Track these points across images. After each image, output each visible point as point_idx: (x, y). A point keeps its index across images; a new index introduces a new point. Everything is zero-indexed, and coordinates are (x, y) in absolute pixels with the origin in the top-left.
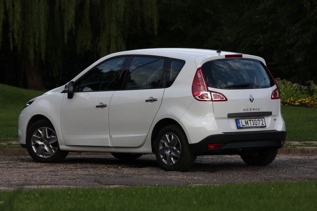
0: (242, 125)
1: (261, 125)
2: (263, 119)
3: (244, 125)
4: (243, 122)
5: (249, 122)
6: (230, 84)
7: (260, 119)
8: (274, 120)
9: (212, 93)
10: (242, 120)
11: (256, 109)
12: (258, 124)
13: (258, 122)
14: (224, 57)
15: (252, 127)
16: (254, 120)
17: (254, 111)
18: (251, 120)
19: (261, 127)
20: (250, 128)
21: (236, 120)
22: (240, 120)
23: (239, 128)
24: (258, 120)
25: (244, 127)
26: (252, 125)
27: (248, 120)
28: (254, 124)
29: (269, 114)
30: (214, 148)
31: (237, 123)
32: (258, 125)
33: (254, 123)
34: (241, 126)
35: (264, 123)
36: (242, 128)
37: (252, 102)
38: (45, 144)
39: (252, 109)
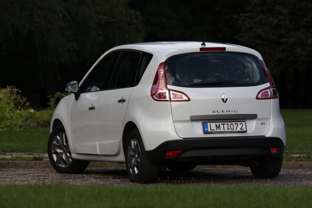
0: (211, 130)
1: (239, 129)
2: (244, 123)
3: (214, 130)
4: (212, 126)
5: (222, 126)
6: (197, 81)
7: (239, 123)
8: (262, 124)
9: (171, 92)
10: (210, 123)
11: (231, 111)
12: (235, 128)
13: (235, 126)
14: (199, 51)
15: (225, 131)
16: (229, 123)
17: (228, 113)
18: (225, 124)
19: (239, 132)
20: (222, 132)
21: (203, 123)
22: (209, 124)
23: (205, 132)
24: (235, 124)
25: (214, 132)
26: (226, 130)
27: (220, 123)
28: (228, 129)
29: (253, 117)
30: (174, 156)
31: (204, 126)
32: (234, 130)
33: (230, 128)
34: (209, 130)
35: (244, 127)
36: (211, 133)
37: (225, 102)
38: (64, 152)
39: (226, 111)
